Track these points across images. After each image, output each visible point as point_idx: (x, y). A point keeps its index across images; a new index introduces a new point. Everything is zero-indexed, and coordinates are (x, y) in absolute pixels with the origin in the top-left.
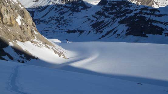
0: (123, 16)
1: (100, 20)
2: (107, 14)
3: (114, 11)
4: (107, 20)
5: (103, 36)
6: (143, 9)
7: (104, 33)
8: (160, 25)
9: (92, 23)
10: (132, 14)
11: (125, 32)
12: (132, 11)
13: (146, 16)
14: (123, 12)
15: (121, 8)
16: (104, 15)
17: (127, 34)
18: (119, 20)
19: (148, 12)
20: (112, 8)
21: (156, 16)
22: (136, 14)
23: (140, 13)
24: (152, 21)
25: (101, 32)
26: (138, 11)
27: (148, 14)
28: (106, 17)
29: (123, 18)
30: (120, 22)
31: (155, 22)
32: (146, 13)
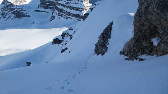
0: (12, 10)
1: (4, 12)
2: (6, 9)
3: (8, 8)
4: (6, 12)
5: (6, 19)
6: (18, 8)
7: (6, 18)
8: (25, 14)
9: (1, 13)
10: (15, 10)
11: (14, 17)
12: (15, 9)
13: (20, 11)
14: (11, 9)
15: (11, 7)
16: (5, 9)
17: (15, 18)
18: (11, 12)
19: (20, 9)
20: (8, 7)
21: (23, 11)
22: (16, 10)
23: (18, 10)
24: (22, 13)
25: (5, 17)
26: (17, 9)
27: (20, 10)
28: (6, 11)
29: (12, 11)
30: (12, 13)
31: (23, 13)
32: (19, 10)
